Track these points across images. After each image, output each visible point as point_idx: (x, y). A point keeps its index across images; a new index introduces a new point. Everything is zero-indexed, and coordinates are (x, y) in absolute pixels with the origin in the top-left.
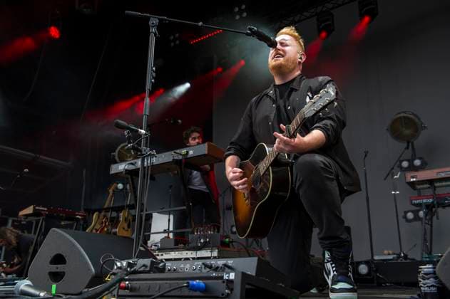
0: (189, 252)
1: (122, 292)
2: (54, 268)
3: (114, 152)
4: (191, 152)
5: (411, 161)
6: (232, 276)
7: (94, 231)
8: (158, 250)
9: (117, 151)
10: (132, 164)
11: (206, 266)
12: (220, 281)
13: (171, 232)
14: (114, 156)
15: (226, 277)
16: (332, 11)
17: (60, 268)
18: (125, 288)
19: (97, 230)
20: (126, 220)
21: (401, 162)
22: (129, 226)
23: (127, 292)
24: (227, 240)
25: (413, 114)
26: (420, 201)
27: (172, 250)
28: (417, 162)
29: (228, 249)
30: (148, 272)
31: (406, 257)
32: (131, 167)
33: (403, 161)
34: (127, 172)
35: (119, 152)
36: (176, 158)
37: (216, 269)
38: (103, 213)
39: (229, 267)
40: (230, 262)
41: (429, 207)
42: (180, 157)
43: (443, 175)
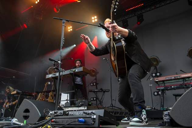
0: (76, 108)
1: (52, 123)
2: (25, 114)
3: (47, 70)
4: (77, 70)
5: (156, 74)
6: (95, 117)
7: (39, 100)
8: (64, 107)
9: (48, 70)
10: (54, 75)
11: (84, 113)
12: (90, 119)
13: (68, 100)
14: (47, 72)
15: (92, 117)
16: (127, 19)
17: (27, 114)
18: (54, 122)
19: (40, 100)
20: (51, 96)
21: (152, 74)
22: (52, 98)
23: (54, 123)
24: (90, 103)
25: (156, 57)
26: (160, 88)
27: (69, 107)
28: (158, 74)
29: (91, 106)
30: (62, 115)
31: (154, 109)
32: (54, 76)
33: (153, 74)
34: (52, 78)
35: (49, 70)
36: (71, 72)
37: (88, 114)
38: (43, 93)
39: (93, 113)
40: (94, 111)
41: (163, 90)
42: (72, 72)
43: (167, 79)
